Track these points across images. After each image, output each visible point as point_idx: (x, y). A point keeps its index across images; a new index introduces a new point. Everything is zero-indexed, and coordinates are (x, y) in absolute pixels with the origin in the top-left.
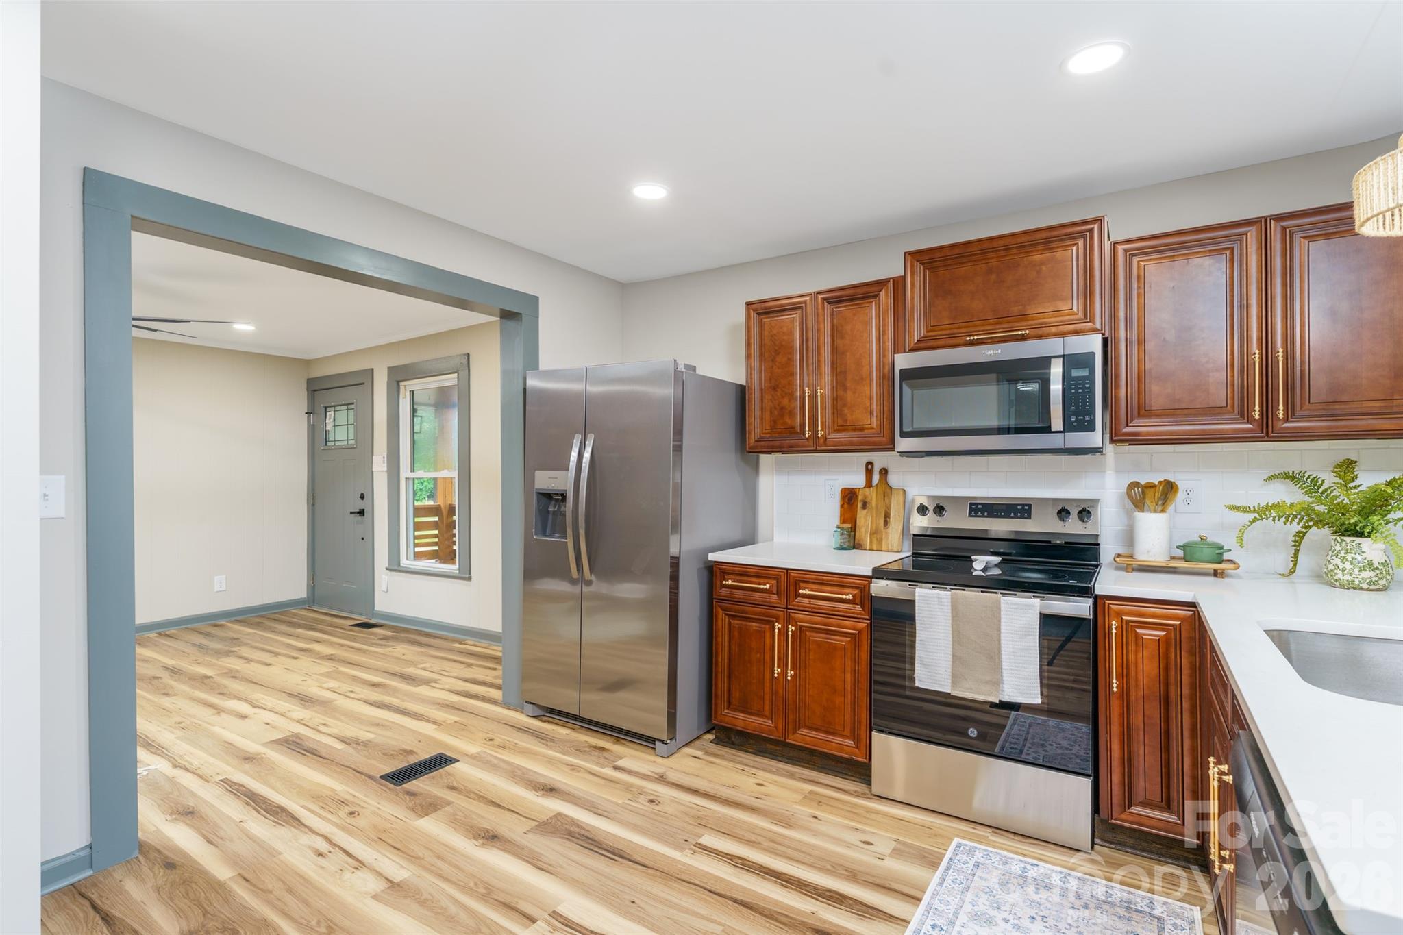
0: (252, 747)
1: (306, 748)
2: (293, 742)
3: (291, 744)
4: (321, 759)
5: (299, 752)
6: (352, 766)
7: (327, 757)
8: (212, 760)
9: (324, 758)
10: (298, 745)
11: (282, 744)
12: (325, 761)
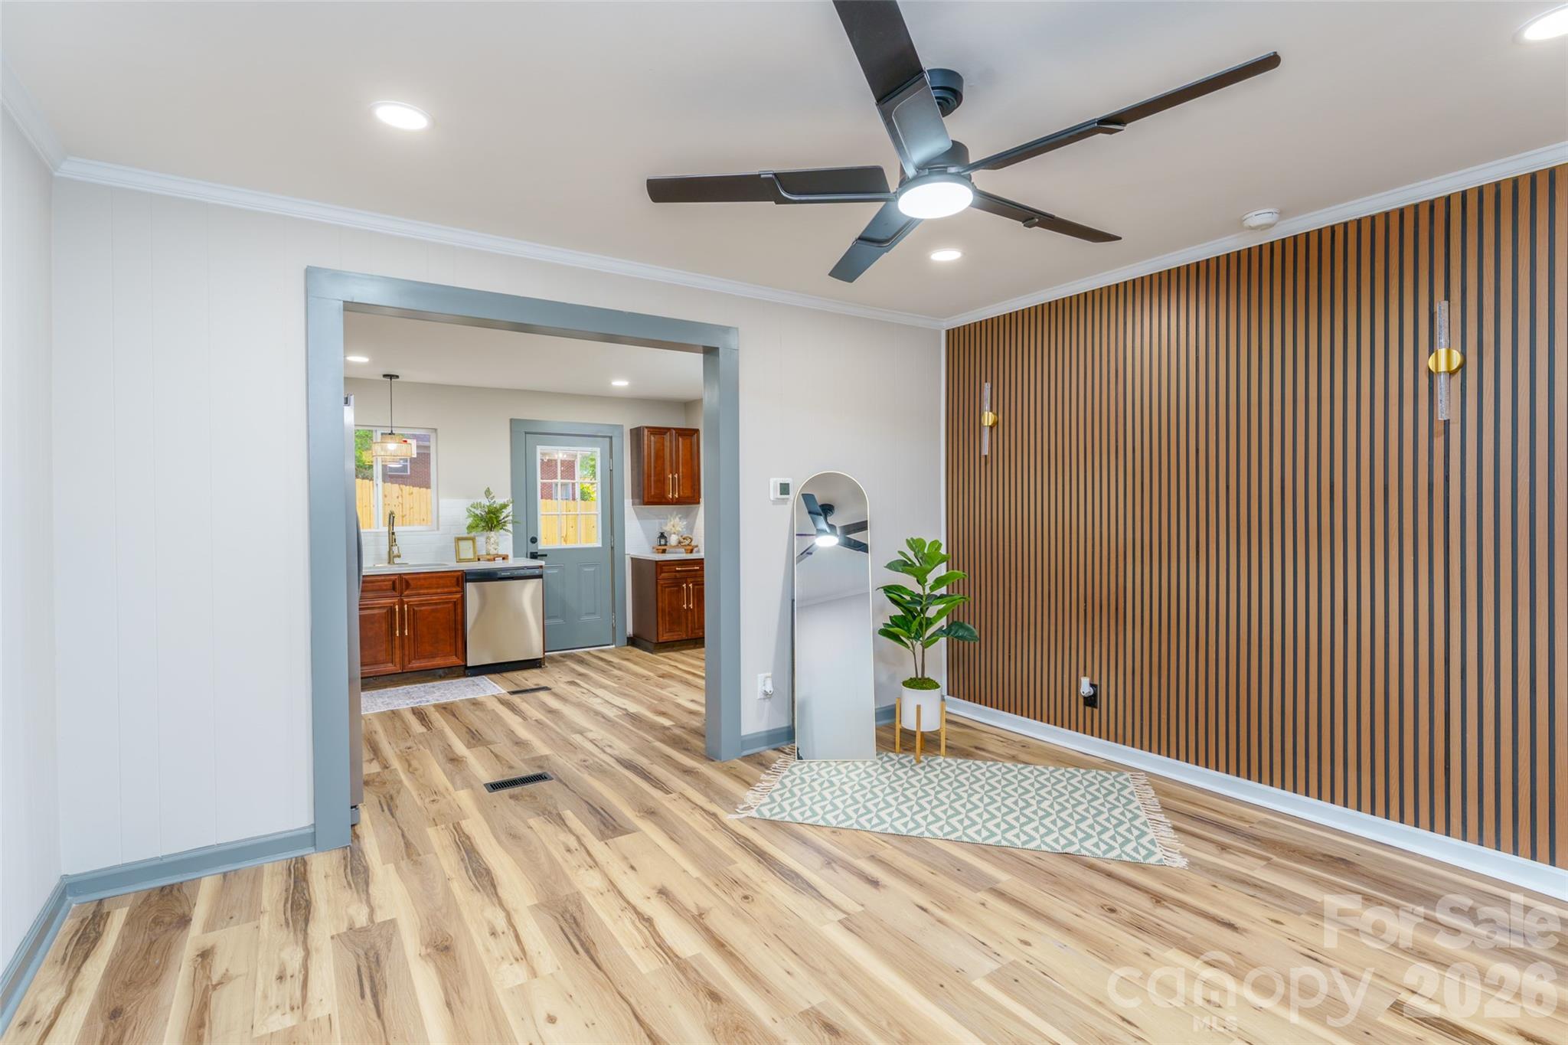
0: (647, 827)
1: (599, 816)
2: (608, 828)
3: (612, 825)
4: (590, 802)
5: (606, 812)
6: (568, 790)
7: (583, 802)
8: (683, 816)
9: (587, 802)
10: (605, 821)
11: (621, 826)
12: (586, 799)
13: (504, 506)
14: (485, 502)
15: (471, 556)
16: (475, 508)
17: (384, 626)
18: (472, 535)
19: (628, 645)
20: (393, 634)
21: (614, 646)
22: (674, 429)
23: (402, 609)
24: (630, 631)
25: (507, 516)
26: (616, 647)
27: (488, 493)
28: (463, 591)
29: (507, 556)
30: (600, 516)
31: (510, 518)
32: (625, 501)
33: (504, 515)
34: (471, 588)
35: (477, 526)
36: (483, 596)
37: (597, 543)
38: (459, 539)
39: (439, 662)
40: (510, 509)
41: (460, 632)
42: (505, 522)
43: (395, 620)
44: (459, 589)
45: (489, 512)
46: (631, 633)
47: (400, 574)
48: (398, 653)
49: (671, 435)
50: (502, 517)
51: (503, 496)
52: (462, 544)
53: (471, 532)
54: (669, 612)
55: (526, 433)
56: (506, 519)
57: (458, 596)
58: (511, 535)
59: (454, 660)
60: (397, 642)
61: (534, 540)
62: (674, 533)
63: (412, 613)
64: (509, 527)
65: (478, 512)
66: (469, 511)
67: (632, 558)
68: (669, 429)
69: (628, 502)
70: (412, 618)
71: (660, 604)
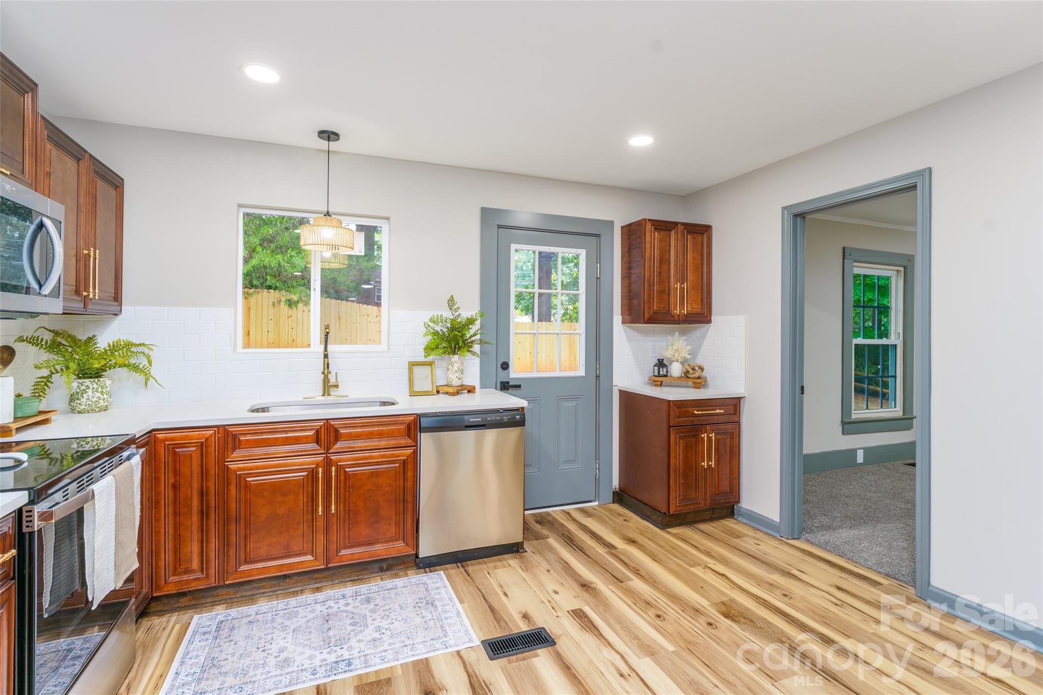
13: (471, 321)
14: (448, 314)
15: (428, 387)
16: (434, 322)
17: (302, 499)
18: (430, 359)
19: (613, 502)
20: (314, 510)
21: (596, 503)
22: (683, 224)
23: (327, 473)
24: (616, 483)
25: (475, 335)
26: (600, 505)
27: (451, 302)
28: (416, 445)
29: (474, 388)
30: (584, 335)
31: (478, 337)
32: (614, 317)
33: (472, 332)
34: (426, 440)
35: (437, 348)
36: (441, 452)
37: (581, 372)
38: (412, 365)
39: (380, 549)
40: (478, 323)
41: (410, 506)
42: (470, 342)
43: (317, 488)
44: (409, 441)
45: (453, 329)
46: (617, 486)
47: (327, 420)
48: (321, 539)
49: (676, 233)
50: (468, 336)
51: (469, 309)
52: (417, 370)
53: (429, 355)
54: (684, 471)
55: (499, 227)
56: (473, 339)
57: (409, 451)
58: (478, 359)
59: (399, 548)
60: (320, 523)
61: (505, 366)
62: (677, 361)
63: (342, 478)
64: (477, 348)
65: (438, 328)
66: (427, 326)
67: (620, 391)
68: (676, 224)
69: (617, 318)
70: (342, 485)
71: (672, 461)
